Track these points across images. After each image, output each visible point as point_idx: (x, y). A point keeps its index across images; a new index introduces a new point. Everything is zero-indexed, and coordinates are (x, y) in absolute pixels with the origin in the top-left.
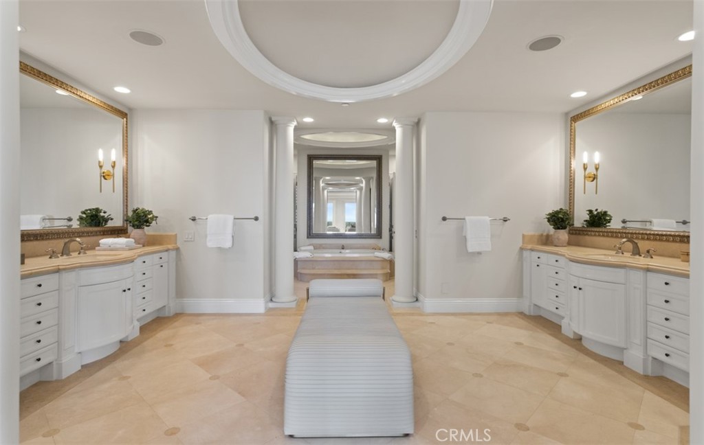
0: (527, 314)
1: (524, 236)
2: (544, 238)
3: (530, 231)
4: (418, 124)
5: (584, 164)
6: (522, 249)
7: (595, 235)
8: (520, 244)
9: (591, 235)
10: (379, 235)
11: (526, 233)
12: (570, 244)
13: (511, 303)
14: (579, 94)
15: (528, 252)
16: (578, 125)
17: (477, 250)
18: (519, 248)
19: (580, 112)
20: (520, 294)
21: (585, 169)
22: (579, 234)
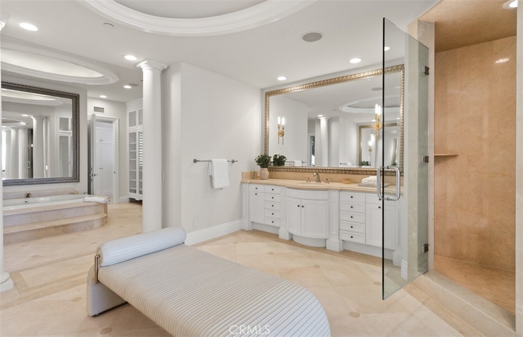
0: (248, 230)
1: (242, 173)
2: (253, 174)
3: (245, 169)
4: (164, 72)
5: (279, 125)
6: (241, 183)
7: (284, 171)
8: (240, 180)
9: (281, 171)
10: (76, 178)
11: (243, 171)
12: (270, 177)
13: (236, 225)
14: (282, 79)
15: (247, 185)
16: (272, 99)
17: (220, 187)
18: (240, 183)
19: (272, 90)
20: (241, 216)
21: (279, 128)
22: (273, 171)
